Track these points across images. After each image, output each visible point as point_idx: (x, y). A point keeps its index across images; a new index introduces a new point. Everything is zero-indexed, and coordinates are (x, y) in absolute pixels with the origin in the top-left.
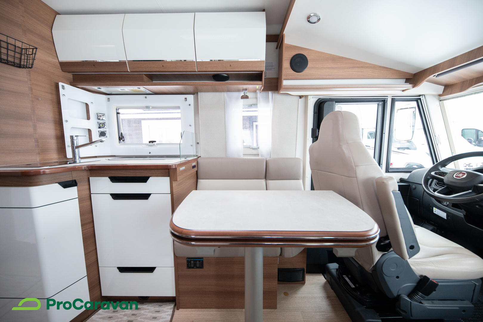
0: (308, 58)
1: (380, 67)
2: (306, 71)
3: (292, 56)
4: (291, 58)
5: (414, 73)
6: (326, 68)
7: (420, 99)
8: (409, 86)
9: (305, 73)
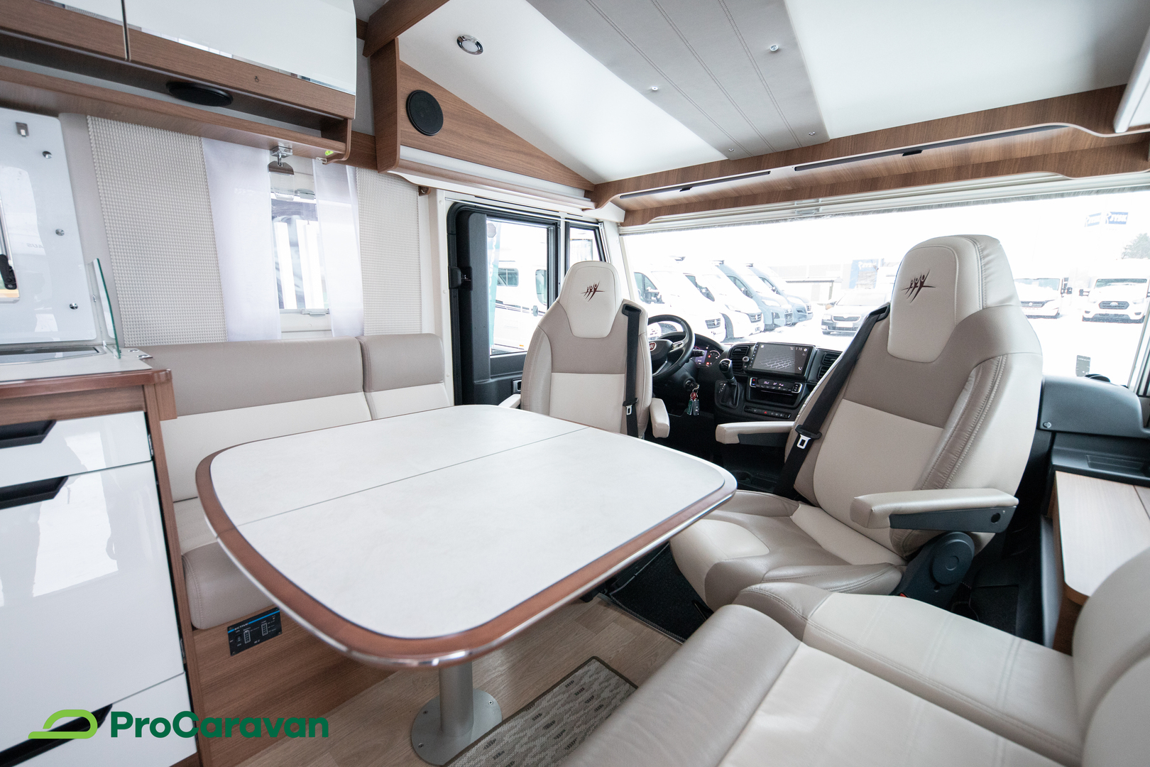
0: (442, 108)
1: (556, 162)
2: (439, 136)
3: (409, 92)
4: (407, 96)
5: (595, 184)
6: (477, 140)
7: (598, 228)
8: (589, 204)
9: (438, 139)
